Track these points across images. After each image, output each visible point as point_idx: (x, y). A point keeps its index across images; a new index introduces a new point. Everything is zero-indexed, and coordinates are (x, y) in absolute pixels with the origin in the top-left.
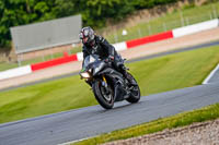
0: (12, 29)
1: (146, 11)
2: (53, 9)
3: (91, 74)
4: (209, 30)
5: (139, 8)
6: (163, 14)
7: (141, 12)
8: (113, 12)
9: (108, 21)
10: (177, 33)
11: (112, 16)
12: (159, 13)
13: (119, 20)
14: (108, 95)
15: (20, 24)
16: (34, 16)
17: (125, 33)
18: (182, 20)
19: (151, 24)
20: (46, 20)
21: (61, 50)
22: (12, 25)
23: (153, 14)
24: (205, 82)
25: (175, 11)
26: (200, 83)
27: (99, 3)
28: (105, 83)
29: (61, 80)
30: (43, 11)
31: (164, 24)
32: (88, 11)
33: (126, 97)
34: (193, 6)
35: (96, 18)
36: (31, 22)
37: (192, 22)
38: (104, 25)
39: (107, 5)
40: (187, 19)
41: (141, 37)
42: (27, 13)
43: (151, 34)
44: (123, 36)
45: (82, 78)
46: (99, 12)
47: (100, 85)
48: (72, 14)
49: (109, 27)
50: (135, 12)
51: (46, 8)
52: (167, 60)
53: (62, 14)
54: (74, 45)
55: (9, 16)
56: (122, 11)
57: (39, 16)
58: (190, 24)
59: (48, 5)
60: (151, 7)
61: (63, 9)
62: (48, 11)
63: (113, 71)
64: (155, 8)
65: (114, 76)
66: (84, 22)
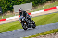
0: (14, 6)
2: (25, 1)
6: (54, 2)
7: (48, 2)
11: (40, 3)
12: (53, 2)
14: (26, 26)
15: (16, 5)
16: (20, 3)
17: (43, 7)
19: (51, 5)
20: (23, 4)
22: (14, 5)
23: (51, 2)
25: (57, 1)
28: (25, 23)
30: (22, 1)
31: (54, 5)
32: (34, 2)
36: (19, 4)
38: (38, 5)
41: (48, 8)
42: (18, 2)
43: (51, 8)
44: (43, 8)
45: (19, 22)
46: (37, 2)
49: (39, 6)
52: (55, 14)
53: (27, 2)
55: (13, 3)
57: (21, 3)
63: (27, 20)
65: (28, 21)
66: (33, 4)
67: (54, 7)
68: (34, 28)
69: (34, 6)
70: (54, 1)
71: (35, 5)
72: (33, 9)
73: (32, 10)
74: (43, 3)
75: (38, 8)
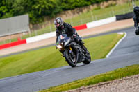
1: (70, 12)
2: (11, 11)
3: (63, 46)
4: (110, 23)
5: (65, 9)
6: (81, 13)
7: (66, 12)
8: (49, 12)
9: (45, 18)
10: (89, 25)
11: (48, 15)
12: (78, 13)
13: (53, 17)
14: (73, 58)
18: (93, 17)
19: (73, 19)
20: (7, 17)
21: (16, 37)
23: (74, 14)
24: (107, 57)
25: (88, 11)
26: (104, 57)
27: (40, 7)
28: (71, 51)
29: (19, 55)
30: (4, 12)
31: (81, 20)
33: (83, 60)
34: (100, 8)
35: (38, 16)
37: (99, 18)
38: (43, 21)
39: (45, 8)
40: (96, 16)
46: (40, 13)
47: (69, 52)
48: (23, 14)
49: (46, 22)
50: (63, 12)
51: (6, 10)
53: (17, 14)
54: (24, 34)
56: (54, 11)
57: (2, 15)
58: (98, 19)
59: (8, 8)
60: (73, 9)
61: (17, 10)
62: (8, 12)
63: (76, 44)
64: (76, 9)
65: (77, 47)
66: (30, 19)
67: (82, 24)
68: (87, 62)
69: (33, 24)
70: (82, 11)
71: (35, 21)
72: (31, 29)
73: (30, 32)
74: (54, 16)
75: (43, 26)
